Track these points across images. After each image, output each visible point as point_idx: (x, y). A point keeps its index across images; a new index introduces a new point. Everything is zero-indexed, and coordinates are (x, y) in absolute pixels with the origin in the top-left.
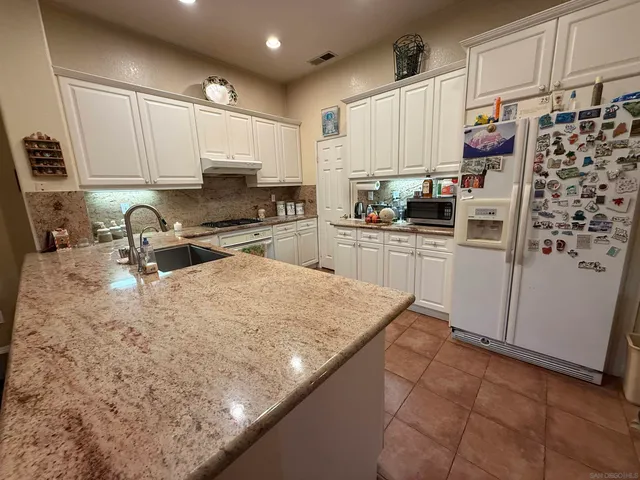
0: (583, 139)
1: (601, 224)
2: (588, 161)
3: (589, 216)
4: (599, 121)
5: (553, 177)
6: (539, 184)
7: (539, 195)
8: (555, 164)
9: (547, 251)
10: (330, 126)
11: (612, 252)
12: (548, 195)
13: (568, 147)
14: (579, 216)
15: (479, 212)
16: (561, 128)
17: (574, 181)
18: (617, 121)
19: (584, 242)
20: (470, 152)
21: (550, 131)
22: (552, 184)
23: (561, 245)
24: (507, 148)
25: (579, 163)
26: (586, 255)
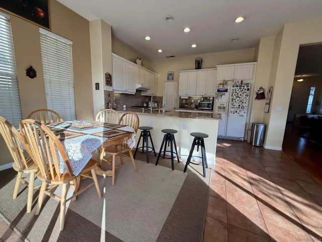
0: (240, 90)
1: (243, 107)
2: (241, 95)
3: (241, 106)
4: (242, 88)
5: (235, 97)
6: (232, 99)
7: (232, 101)
8: (235, 95)
9: (234, 113)
10: (171, 77)
11: (245, 113)
12: (234, 101)
13: (238, 92)
14: (239, 106)
15: (220, 105)
16: (236, 88)
17: (238, 98)
18: (245, 88)
19: (240, 111)
20: (219, 91)
21: (234, 88)
22: (235, 99)
23: (236, 111)
24: (226, 91)
25: (239, 95)
26: (241, 114)
